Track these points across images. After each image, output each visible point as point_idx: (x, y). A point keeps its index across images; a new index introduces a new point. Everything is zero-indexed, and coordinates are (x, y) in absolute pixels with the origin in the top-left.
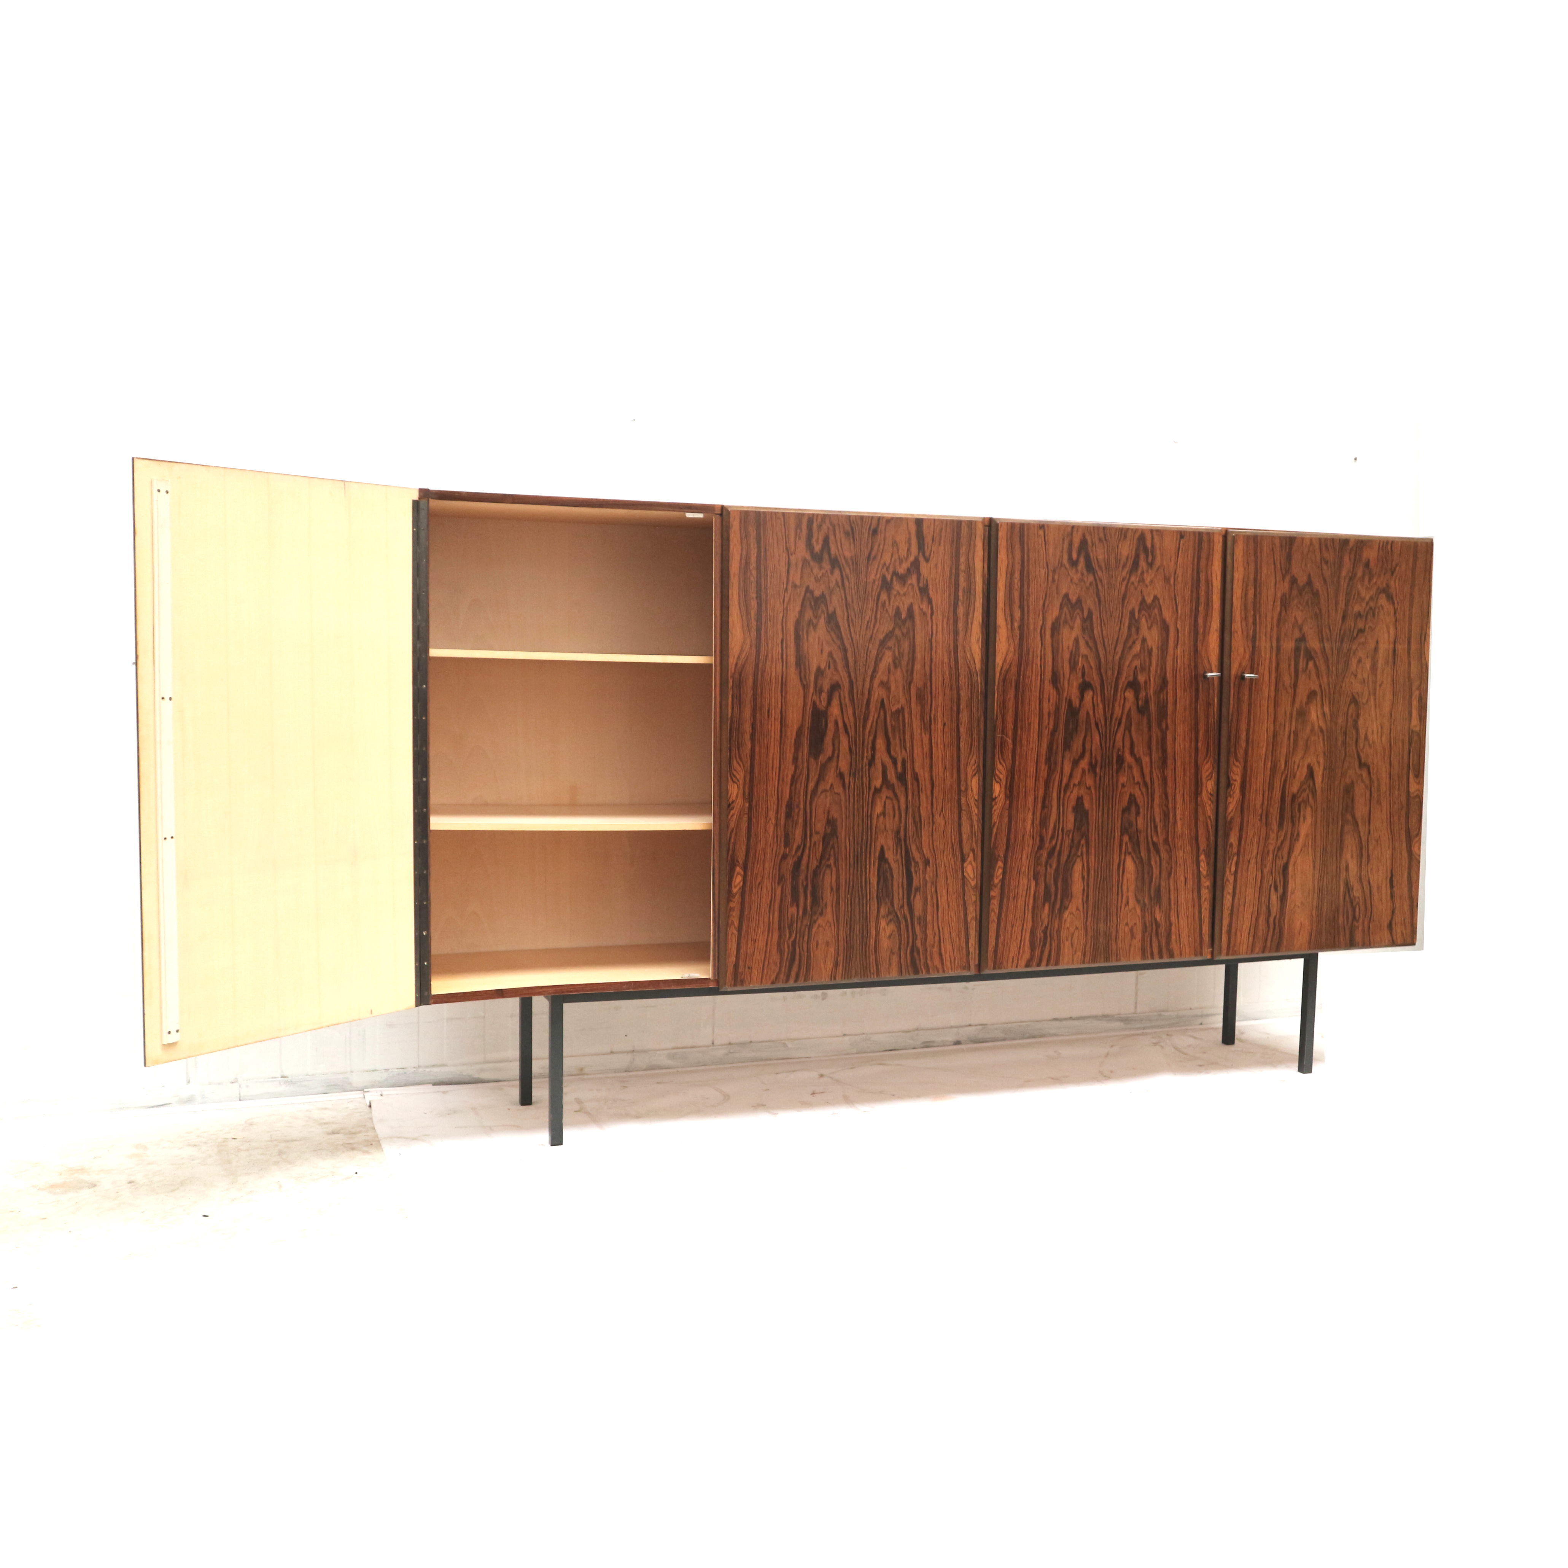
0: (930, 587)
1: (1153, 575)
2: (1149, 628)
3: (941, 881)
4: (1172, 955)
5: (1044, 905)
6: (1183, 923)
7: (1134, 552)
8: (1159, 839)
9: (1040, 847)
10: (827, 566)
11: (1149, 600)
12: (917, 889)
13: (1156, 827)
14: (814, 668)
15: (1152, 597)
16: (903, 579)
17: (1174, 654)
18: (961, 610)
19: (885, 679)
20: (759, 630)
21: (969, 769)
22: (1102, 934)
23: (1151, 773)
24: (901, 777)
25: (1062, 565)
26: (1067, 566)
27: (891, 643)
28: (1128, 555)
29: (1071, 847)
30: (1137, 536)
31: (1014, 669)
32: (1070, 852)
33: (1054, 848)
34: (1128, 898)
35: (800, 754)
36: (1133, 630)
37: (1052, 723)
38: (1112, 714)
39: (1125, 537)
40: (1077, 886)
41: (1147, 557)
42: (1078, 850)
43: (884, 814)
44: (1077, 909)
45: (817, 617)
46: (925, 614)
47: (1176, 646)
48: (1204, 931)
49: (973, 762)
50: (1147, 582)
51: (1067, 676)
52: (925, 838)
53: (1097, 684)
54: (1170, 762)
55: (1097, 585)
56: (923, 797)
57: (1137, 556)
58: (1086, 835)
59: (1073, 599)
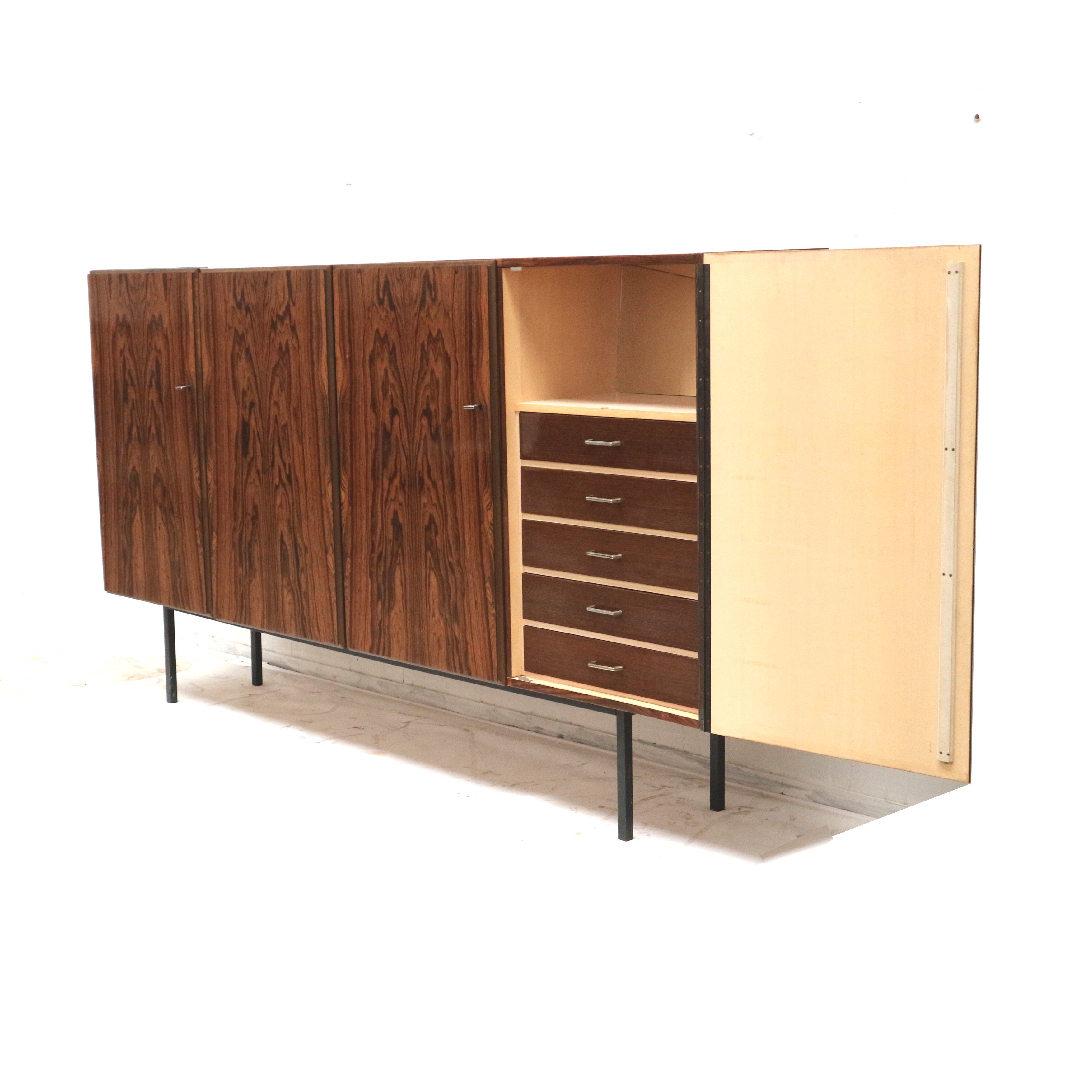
0: (297, 326)
1: (436, 310)
2: (436, 360)
3: (315, 564)
4: (470, 674)
5: (378, 603)
6: (477, 644)
7: (421, 290)
8: (453, 559)
9: (373, 551)
10: (244, 312)
11: (434, 334)
12: (302, 570)
13: (450, 548)
14: (241, 390)
15: (436, 331)
16: (282, 319)
17: (455, 385)
18: (315, 344)
19: (276, 399)
20: (215, 360)
21: (326, 476)
22: (418, 637)
23: (444, 497)
24: (289, 478)
25: (374, 304)
26: (377, 305)
27: (278, 372)
28: (418, 292)
29: (393, 555)
30: (423, 273)
31: (348, 396)
32: (392, 559)
33: (381, 552)
34: (434, 609)
35: (238, 453)
36: (425, 362)
37: (374, 443)
38: (413, 439)
39: (415, 276)
40: (398, 591)
41: (431, 292)
42: (397, 558)
43: (281, 506)
44: (400, 611)
45: (241, 351)
46: (295, 348)
47: (456, 378)
48: (493, 657)
49: (327, 471)
50: (432, 316)
51: (381, 403)
52: (304, 529)
53: (401, 410)
54: (457, 487)
55: (397, 322)
56: (301, 495)
57: (424, 293)
58: (401, 546)
59: (382, 334)
